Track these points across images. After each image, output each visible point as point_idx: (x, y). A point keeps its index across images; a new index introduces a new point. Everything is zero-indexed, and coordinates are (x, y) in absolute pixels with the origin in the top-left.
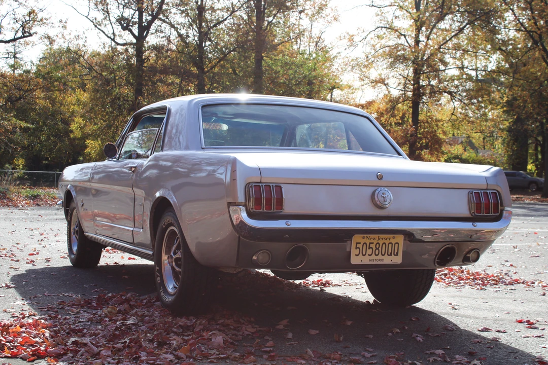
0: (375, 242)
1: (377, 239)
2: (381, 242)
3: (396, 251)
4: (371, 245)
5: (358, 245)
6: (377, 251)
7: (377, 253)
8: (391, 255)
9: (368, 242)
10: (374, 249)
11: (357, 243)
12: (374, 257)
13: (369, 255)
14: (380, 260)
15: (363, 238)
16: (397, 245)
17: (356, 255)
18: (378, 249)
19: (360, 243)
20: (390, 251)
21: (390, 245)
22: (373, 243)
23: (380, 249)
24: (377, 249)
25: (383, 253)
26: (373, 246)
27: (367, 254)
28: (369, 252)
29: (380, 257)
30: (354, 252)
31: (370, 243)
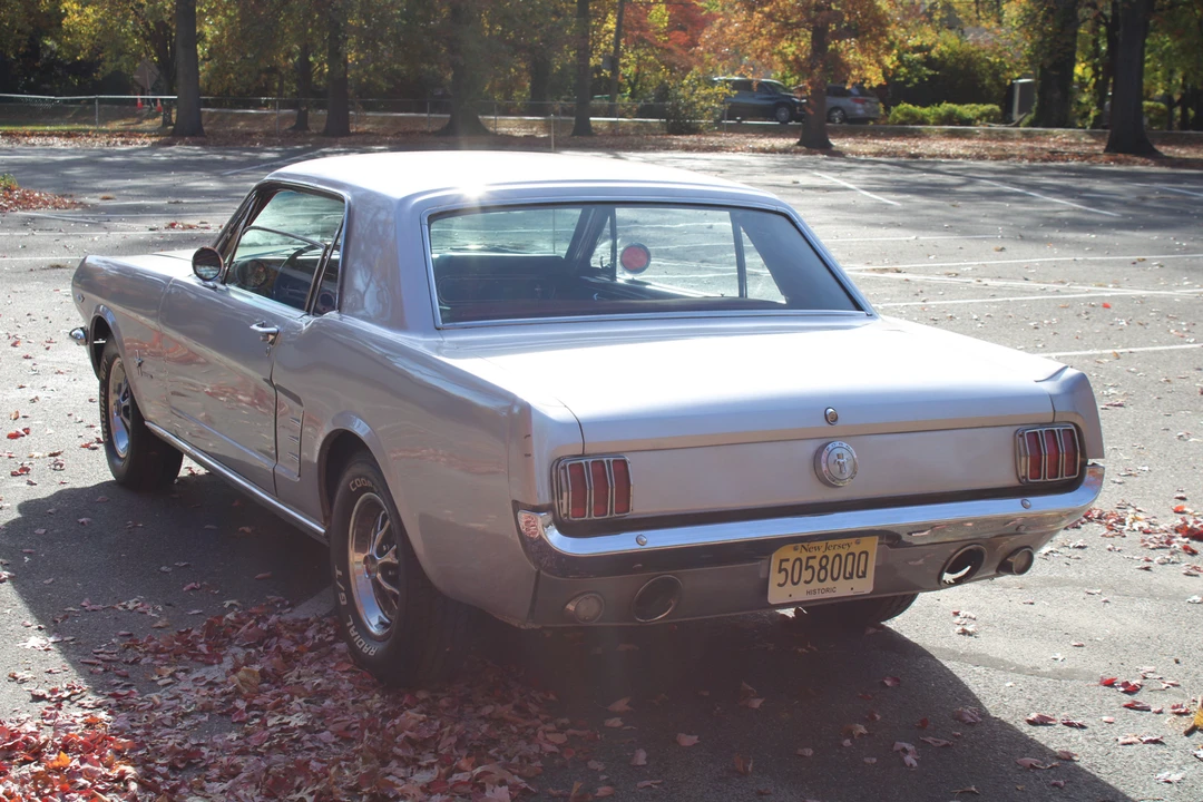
0: (819, 554)
1: (823, 549)
2: (831, 554)
3: (862, 568)
4: (811, 562)
5: (784, 565)
6: (823, 572)
7: (822, 577)
8: (851, 577)
9: (804, 555)
10: (817, 568)
11: (782, 561)
12: (815, 584)
13: (806, 582)
14: (827, 590)
15: (795, 549)
16: (863, 556)
17: (780, 585)
18: (825, 568)
19: (788, 560)
20: (849, 569)
21: (850, 557)
22: (814, 557)
23: (829, 567)
24: (822, 568)
25: (835, 576)
26: (815, 563)
27: (803, 579)
28: (807, 575)
29: (829, 583)
30: (775, 578)
31: (808, 558)
